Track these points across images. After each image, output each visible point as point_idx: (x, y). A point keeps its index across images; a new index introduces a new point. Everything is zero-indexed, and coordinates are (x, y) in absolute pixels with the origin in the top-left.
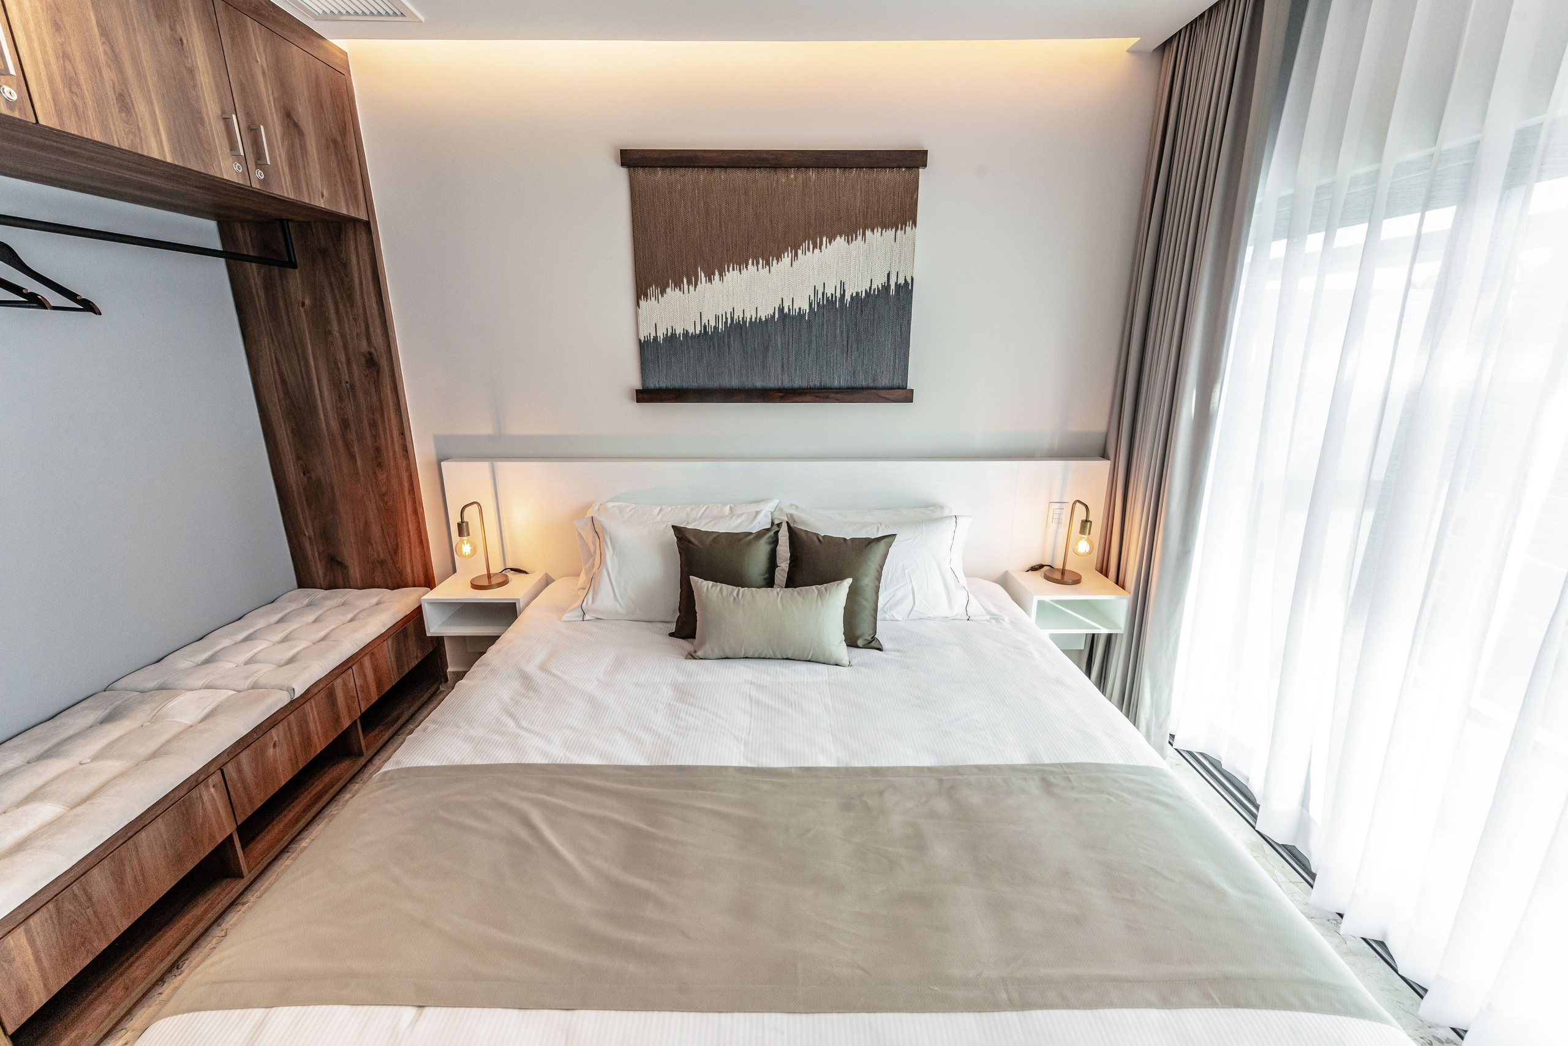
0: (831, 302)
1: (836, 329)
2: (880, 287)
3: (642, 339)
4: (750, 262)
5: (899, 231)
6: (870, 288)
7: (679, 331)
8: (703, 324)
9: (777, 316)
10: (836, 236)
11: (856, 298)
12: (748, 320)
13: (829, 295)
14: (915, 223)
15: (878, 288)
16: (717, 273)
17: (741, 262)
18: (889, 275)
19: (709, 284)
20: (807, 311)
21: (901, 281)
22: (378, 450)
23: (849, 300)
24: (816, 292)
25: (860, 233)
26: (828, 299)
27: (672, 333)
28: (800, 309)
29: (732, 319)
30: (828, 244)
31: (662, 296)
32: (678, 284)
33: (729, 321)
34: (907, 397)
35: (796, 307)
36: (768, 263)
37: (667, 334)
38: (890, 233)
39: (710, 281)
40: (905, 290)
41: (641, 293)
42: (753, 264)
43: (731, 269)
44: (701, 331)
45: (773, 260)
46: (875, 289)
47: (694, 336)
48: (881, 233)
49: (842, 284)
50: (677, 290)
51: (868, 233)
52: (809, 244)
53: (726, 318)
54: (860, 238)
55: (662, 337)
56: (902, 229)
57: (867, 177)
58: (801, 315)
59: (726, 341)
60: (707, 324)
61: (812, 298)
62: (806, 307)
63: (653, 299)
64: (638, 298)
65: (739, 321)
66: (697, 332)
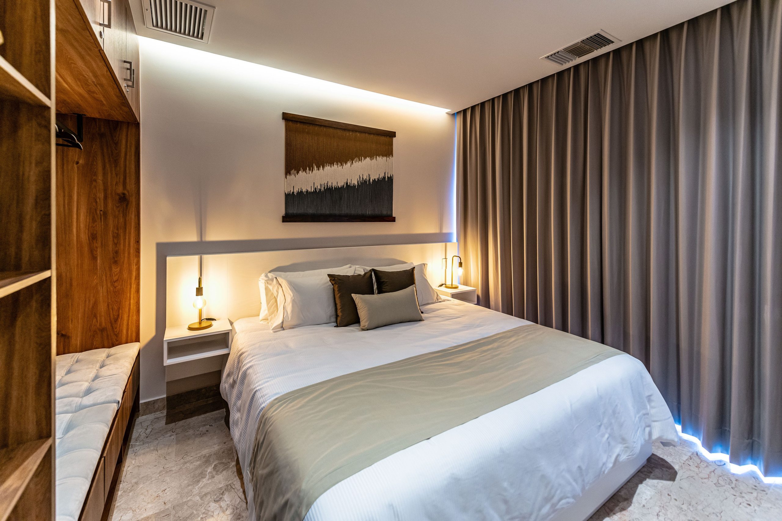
0: (365, 182)
1: (367, 192)
3: (287, 193)
4: (335, 163)
6: (379, 177)
7: (304, 190)
8: (315, 187)
9: (345, 186)
10: (367, 157)
11: (374, 181)
12: (334, 187)
13: (365, 179)
14: (392, 156)
15: (382, 178)
16: (321, 167)
17: (331, 163)
18: (385, 173)
20: (357, 185)
21: (389, 176)
22: (117, 252)
23: (372, 181)
24: (360, 177)
25: (375, 157)
26: (364, 180)
27: (301, 191)
28: (354, 184)
29: (327, 186)
30: (364, 160)
31: (297, 174)
32: (305, 170)
33: (326, 187)
34: (393, 220)
35: (352, 183)
36: (342, 165)
37: (298, 191)
38: (385, 158)
39: (318, 170)
40: (391, 179)
41: (288, 172)
42: (336, 164)
43: (327, 165)
44: (314, 190)
45: (344, 164)
47: (311, 193)
48: (382, 158)
49: (369, 175)
50: (304, 172)
51: (378, 157)
52: (357, 159)
53: (325, 186)
54: (375, 159)
55: (296, 192)
56: (388, 157)
57: (376, 138)
58: (354, 186)
59: (324, 195)
60: (316, 188)
61: (358, 180)
62: (356, 183)
63: (293, 175)
64: (286, 175)
65: (330, 187)
66: (312, 191)
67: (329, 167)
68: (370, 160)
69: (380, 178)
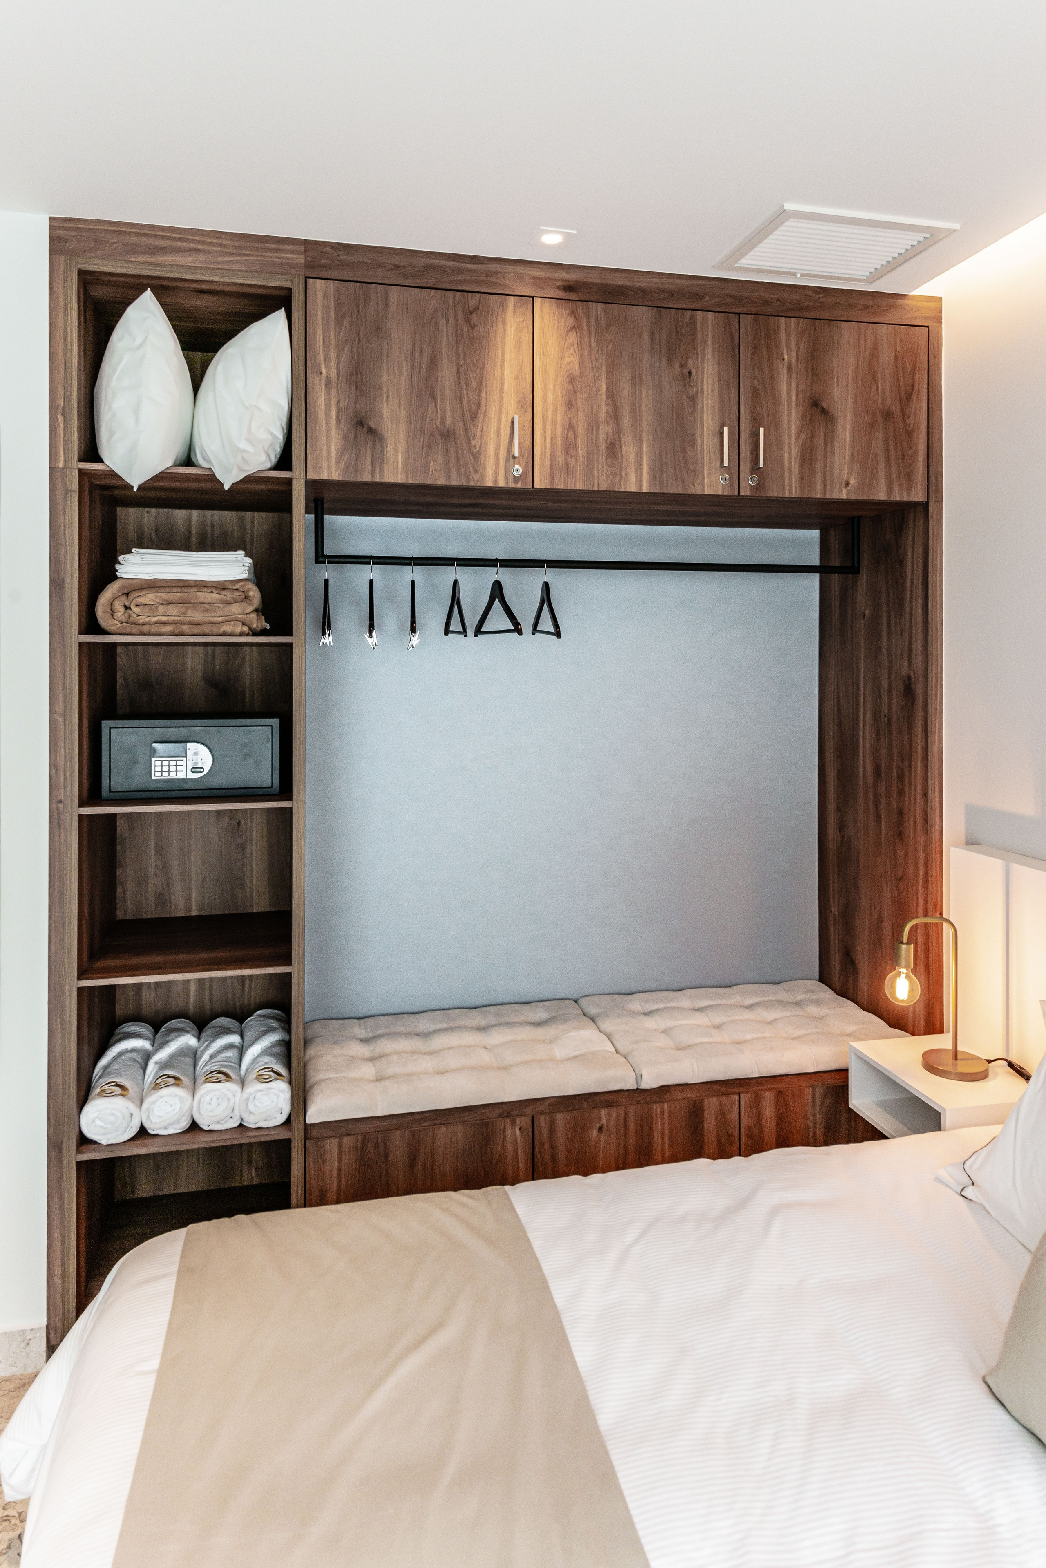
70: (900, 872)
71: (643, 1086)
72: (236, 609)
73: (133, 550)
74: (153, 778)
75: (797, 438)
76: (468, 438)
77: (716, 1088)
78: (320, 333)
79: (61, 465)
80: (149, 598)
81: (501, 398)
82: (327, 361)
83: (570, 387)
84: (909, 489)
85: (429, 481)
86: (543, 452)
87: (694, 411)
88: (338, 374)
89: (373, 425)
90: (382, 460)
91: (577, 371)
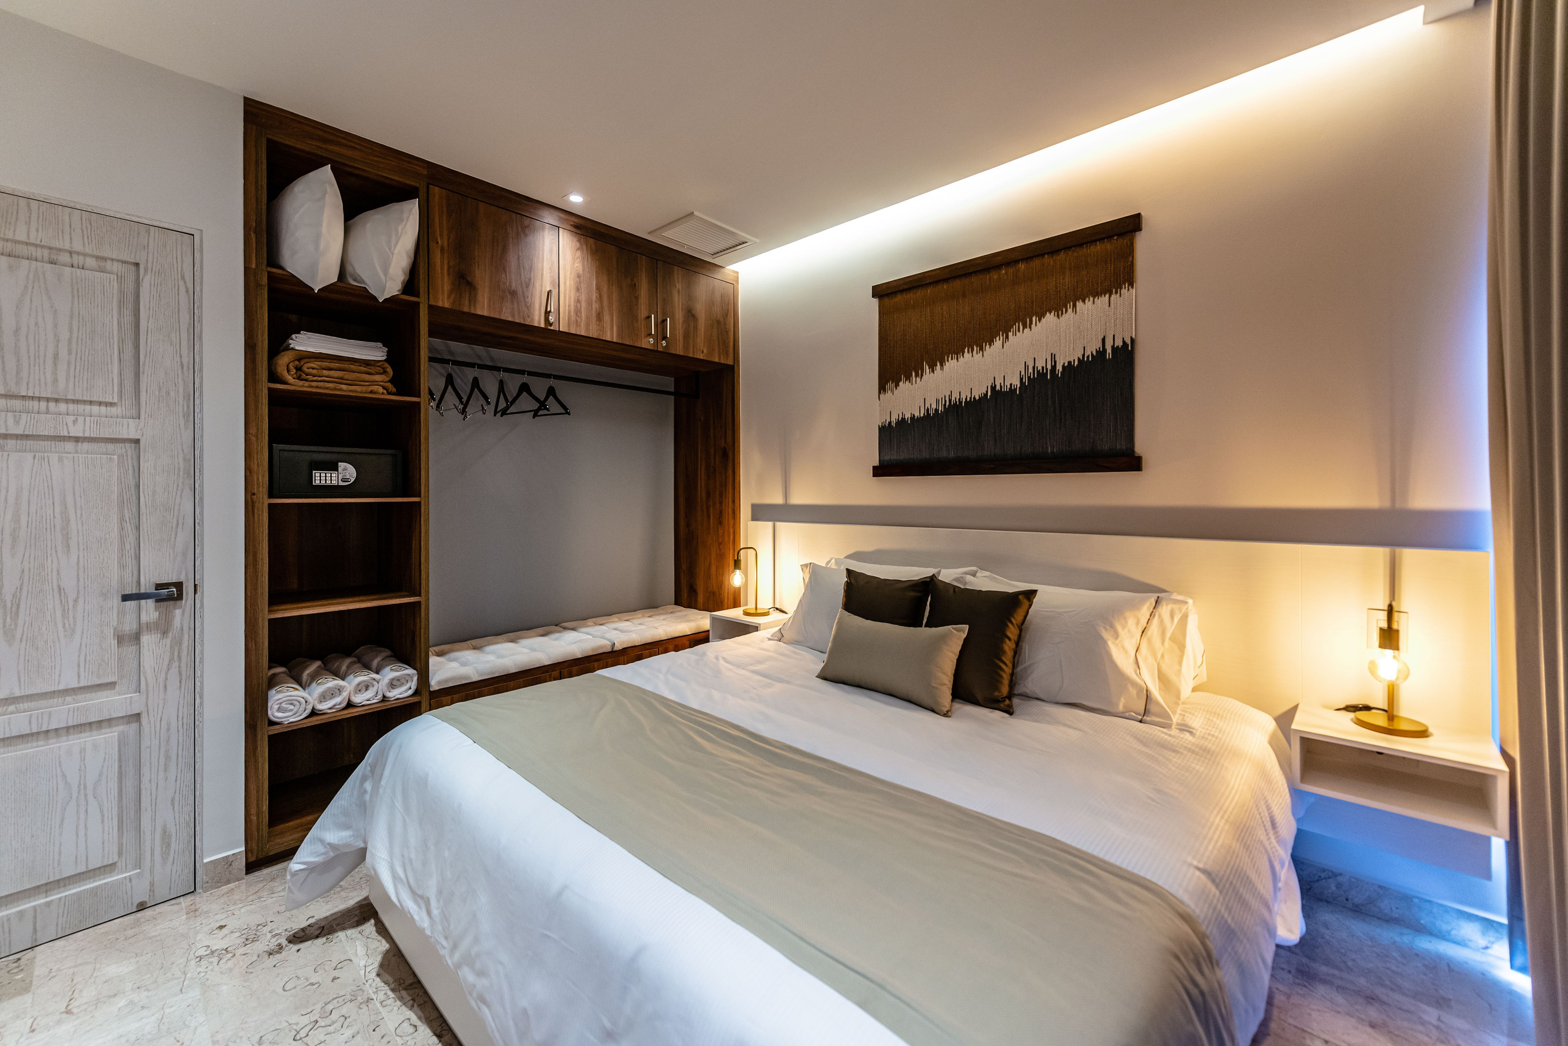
0: (1042, 375)
1: (1047, 400)
2: (1095, 353)
3: (881, 425)
4: (966, 350)
5: (1113, 296)
6: (1084, 355)
7: (908, 416)
8: (926, 408)
9: (989, 394)
10: (1046, 314)
11: (1068, 368)
12: (964, 400)
13: (1040, 368)
14: (1131, 284)
15: (1093, 354)
16: (938, 364)
17: (958, 352)
18: (1104, 340)
19: (932, 374)
20: (1019, 386)
23: (1061, 370)
24: (1026, 367)
25: (1070, 307)
26: (1038, 372)
27: (902, 418)
29: (950, 400)
30: (1038, 322)
31: (896, 388)
32: (908, 378)
33: (948, 403)
34: (1135, 463)
35: (1008, 384)
36: (981, 349)
37: (898, 419)
38: (1104, 299)
39: (933, 371)
40: (1126, 352)
41: (882, 388)
42: (968, 352)
44: (924, 414)
45: (986, 345)
46: (1089, 356)
47: (920, 419)
48: (1094, 301)
49: (1053, 356)
50: (907, 383)
51: (1079, 304)
52: (1019, 326)
53: (945, 401)
55: (895, 422)
56: (1116, 293)
57: (1075, 254)
58: (1012, 391)
59: (945, 420)
60: (929, 408)
61: (1023, 373)
62: (1017, 383)
63: (889, 392)
64: (880, 393)
65: (956, 402)
66: (922, 415)
67: (952, 361)
68: (1056, 318)
69: (1088, 357)
70: (720, 540)
71: (615, 649)
72: (378, 378)
73: (302, 332)
74: (314, 484)
75: (682, 327)
76: (524, 297)
77: (647, 647)
78: (437, 220)
79: (254, 266)
80: (314, 364)
81: (542, 278)
82: (441, 236)
83: (578, 279)
84: (727, 358)
85: (503, 317)
86: (564, 312)
87: (637, 304)
88: (448, 245)
89: (469, 279)
90: (475, 302)
91: (581, 272)
